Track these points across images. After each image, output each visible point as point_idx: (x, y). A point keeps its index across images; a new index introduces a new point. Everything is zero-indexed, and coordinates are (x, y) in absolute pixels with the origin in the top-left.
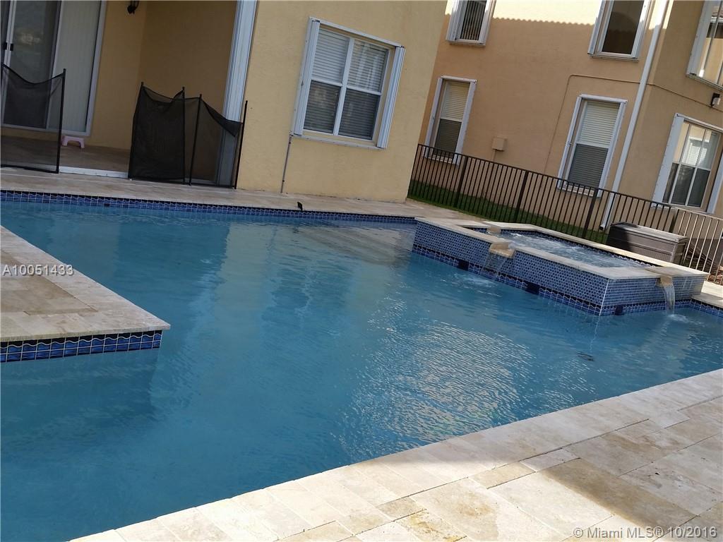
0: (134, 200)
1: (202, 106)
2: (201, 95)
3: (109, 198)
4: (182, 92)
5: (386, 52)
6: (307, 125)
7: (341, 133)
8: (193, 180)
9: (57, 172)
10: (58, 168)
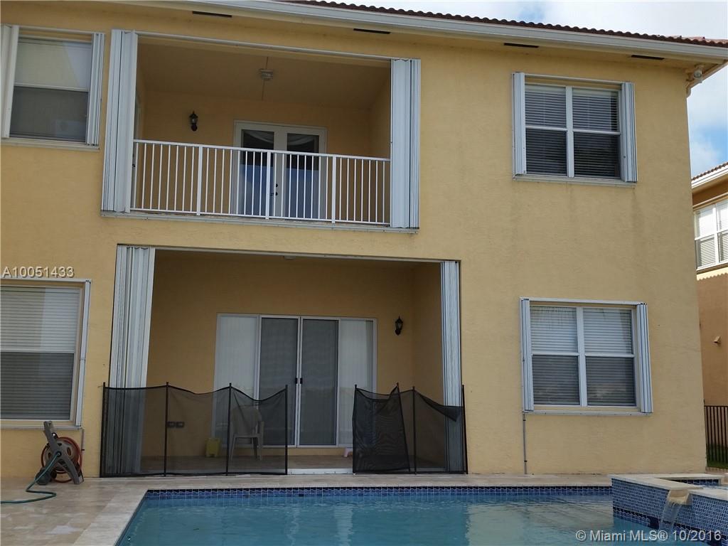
0: (327, 488)
1: (417, 397)
2: (414, 388)
3: (302, 489)
4: (397, 388)
5: (629, 313)
6: (538, 400)
7: (590, 403)
8: (418, 470)
9: (286, 474)
10: (286, 471)
